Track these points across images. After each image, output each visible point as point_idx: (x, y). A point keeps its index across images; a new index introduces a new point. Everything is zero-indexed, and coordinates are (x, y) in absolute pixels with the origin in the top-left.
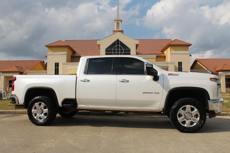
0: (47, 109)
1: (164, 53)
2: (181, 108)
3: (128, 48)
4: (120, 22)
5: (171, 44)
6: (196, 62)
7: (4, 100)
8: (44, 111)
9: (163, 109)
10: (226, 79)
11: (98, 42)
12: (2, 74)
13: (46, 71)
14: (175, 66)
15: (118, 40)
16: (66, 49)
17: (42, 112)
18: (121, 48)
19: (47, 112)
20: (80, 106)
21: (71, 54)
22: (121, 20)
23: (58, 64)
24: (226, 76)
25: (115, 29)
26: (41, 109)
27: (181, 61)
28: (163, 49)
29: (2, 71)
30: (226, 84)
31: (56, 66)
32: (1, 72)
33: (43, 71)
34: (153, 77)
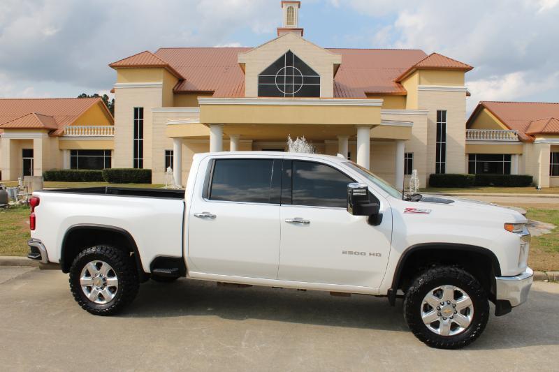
0: (115, 278)
1: (402, 87)
2: (432, 292)
3: (313, 73)
4: (295, 7)
5: (422, 64)
6: (480, 108)
7: (14, 208)
8: (108, 283)
9: (389, 291)
10: (551, 153)
11: (242, 58)
12: (3, 134)
13: (112, 127)
14: (428, 120)
15: (289, 54)
16: (161, 73)
17: (105, 285)
18: (297, 73)
19: (116, 284)
20: (193, 273)
21: (173, 87)
22: (299, 2)
23: (142, 110)
24: (552, 147)
25: (284, 25)
26: (101, 276)
27: (444, 109)
28: (402, 77)
29: (4, 126)
30: (551, 165)
31: (136, 116)
32: (3, 130)
33: (105, 127)
34: (368, 217)
